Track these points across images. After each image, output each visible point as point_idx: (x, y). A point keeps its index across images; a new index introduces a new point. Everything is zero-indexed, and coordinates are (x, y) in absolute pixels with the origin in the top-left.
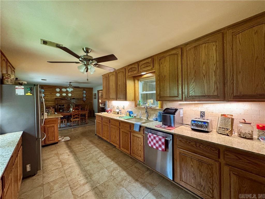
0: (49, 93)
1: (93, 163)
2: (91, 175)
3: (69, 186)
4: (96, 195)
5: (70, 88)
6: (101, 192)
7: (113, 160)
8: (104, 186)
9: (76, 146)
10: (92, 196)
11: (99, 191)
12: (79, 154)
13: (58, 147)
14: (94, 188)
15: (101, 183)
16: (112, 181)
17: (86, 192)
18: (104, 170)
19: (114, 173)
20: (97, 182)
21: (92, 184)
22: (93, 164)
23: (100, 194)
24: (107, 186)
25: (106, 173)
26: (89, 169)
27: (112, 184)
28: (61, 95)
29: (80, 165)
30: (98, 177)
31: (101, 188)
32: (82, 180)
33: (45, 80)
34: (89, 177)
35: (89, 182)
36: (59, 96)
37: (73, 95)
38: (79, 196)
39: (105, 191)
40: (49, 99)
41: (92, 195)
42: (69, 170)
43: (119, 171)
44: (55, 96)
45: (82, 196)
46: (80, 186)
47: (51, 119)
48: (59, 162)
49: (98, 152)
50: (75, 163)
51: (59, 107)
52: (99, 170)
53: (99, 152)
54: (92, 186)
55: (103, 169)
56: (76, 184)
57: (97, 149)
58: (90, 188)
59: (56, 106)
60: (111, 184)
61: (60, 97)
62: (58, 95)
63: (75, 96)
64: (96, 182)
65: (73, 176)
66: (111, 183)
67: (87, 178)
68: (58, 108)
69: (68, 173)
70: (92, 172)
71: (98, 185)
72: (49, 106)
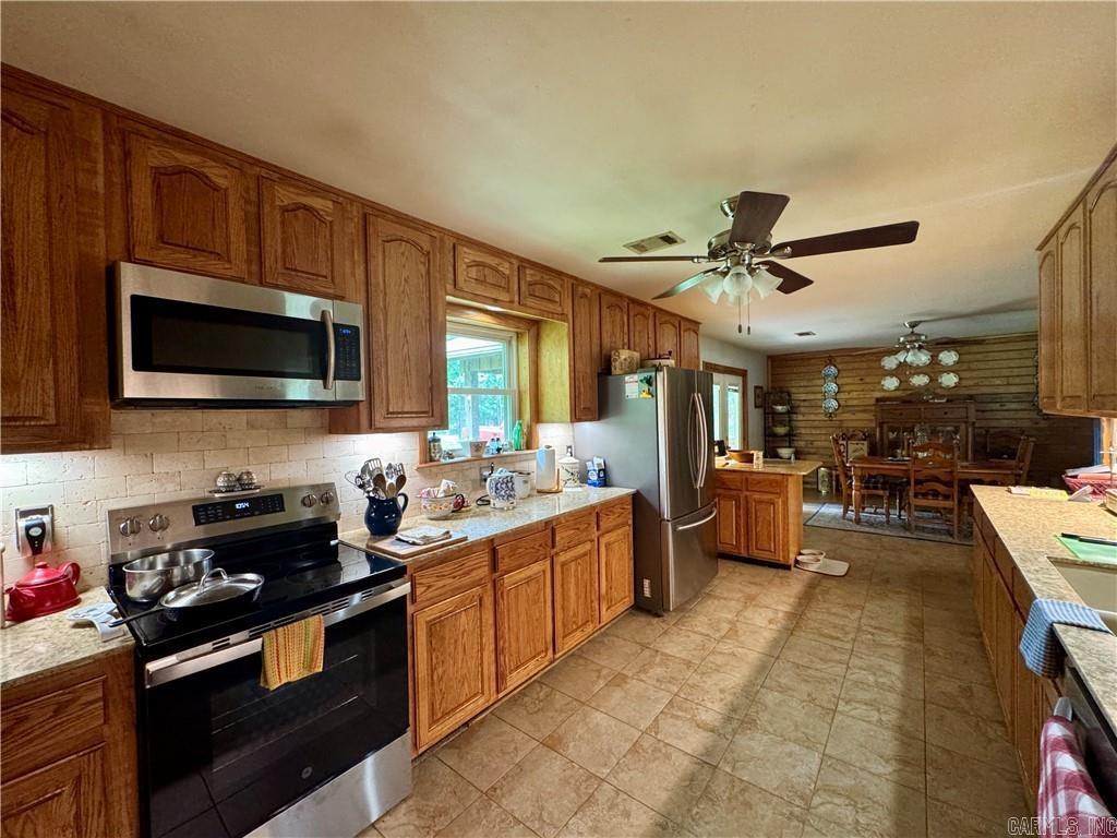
0: (857, 380)
1: (805, 698)
2: (748, 723)
3: (676, 695)
4: (688, 783)
5: (913, 348)
6: (707, 794)
7: (904, 761)
8: (737, 790)
9: (828, 609)
10: (677, 771)
11: (705, 783)
12: (804, 639)
13: (777, 581)
14: (707, 763)
15: (737, 774)
16: (783, 814)
17: (680, 744)
18: (806, 755)
19: (829, 806)
20: (733, 759)
21: (714, 747)
22: (804, 701)
23: (699, 793)
24: (748, 805)
25: (801, 769)
26: (770, 704)
27: (767, 820)
28: (904, 382)
29: (763, 669)
30: (759, 749)
31: (720, 787)
32: (711, 712)
33: (807, 334)
34: (735, 724)
35: (719, 735)
36: (897, 389)
37: (971, 382)
38: (659, 737)
39: (719, 806)
40: (855, 402)
41: (680, 770)
42: (719, 660)
43: (863, 820)
44: (879, 390)
45: (662, 744)
46: (692, 719)
47: (766, 477)
48: (730, 622)
49: (881, 680)
50: (757, 655)
51: (892, 436)
52: (793, 735)
53: (883, 684)
54: (708, 752)
55: (807, 748)
56: (689, 705)
57: (896, 669)
58: (701, 749)
59: (878, 430)
60: (763, 817)
61: (898, 393)
62: (891, 383)
63: (977, 385)
64: (735, 755)
65: (709, 682)
66: (770, 813)
67: (729, 719)
68: (886, 441)
69: (710, 665)
70: (764, 718)
71: (728, 770)
72: (851, 430)
